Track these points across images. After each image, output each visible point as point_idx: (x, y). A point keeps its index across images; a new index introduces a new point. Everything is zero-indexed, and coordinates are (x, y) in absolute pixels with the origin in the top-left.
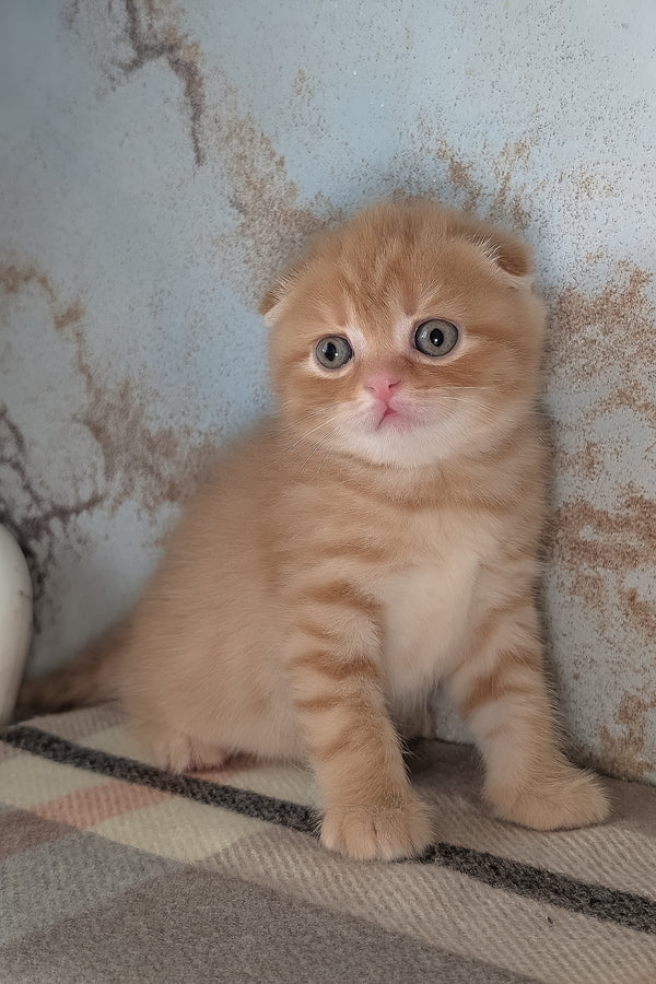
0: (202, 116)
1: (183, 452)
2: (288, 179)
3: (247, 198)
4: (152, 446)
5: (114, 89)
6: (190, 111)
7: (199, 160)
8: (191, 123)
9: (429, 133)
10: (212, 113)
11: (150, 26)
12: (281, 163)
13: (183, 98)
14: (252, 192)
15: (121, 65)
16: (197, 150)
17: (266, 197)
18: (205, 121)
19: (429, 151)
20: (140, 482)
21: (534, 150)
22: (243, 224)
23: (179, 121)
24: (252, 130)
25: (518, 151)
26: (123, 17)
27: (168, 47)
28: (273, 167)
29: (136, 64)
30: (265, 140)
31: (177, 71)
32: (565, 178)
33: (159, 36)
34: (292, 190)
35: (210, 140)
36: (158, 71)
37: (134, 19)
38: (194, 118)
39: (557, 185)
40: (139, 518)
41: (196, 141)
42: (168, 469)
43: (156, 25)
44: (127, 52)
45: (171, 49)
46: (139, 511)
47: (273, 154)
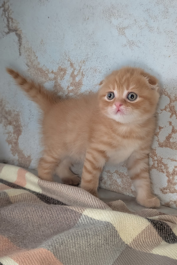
0: (22, 46)
1: (13, 115)
2: (38, 61)
3: (30, 64)
4: (6, 113)
5: (3, 37)
6: (19, 44)
7: (20, 55)
8: (19, 47)
9: (66, 56)
10: (23, 45)
11: (12, 25)
12: (37, 58)
13: (18, 41)
14: (31, 63)
15: (5, 33)
16: (20, 53)
17: (33, 64)
18: (22, 47)
19: (66, 60)
20: (4, 120)
21: (86, 62)
22: (28, 69)
23: (17, 46)
24: (31, 50)
25: (83, 62)
26: (6, 22)
27: (15, 30)
28: (35, 58)
29: (8, 33)
30: (34, 53)
31: (17, 35)
32: (92, 69)
33: (14, 28)
34: (39, 63)
35: (23, 51)
36: (13, 35)
37: (9, 23)
38: (20, 46)
39: (90, 70)
40: (3, 128)
41: (20, 51)
42: (9, 118)
43: (13, 25)
44: (6, 30)
45: (16, 31)
46: (3, 127)
47: (35, 56)
